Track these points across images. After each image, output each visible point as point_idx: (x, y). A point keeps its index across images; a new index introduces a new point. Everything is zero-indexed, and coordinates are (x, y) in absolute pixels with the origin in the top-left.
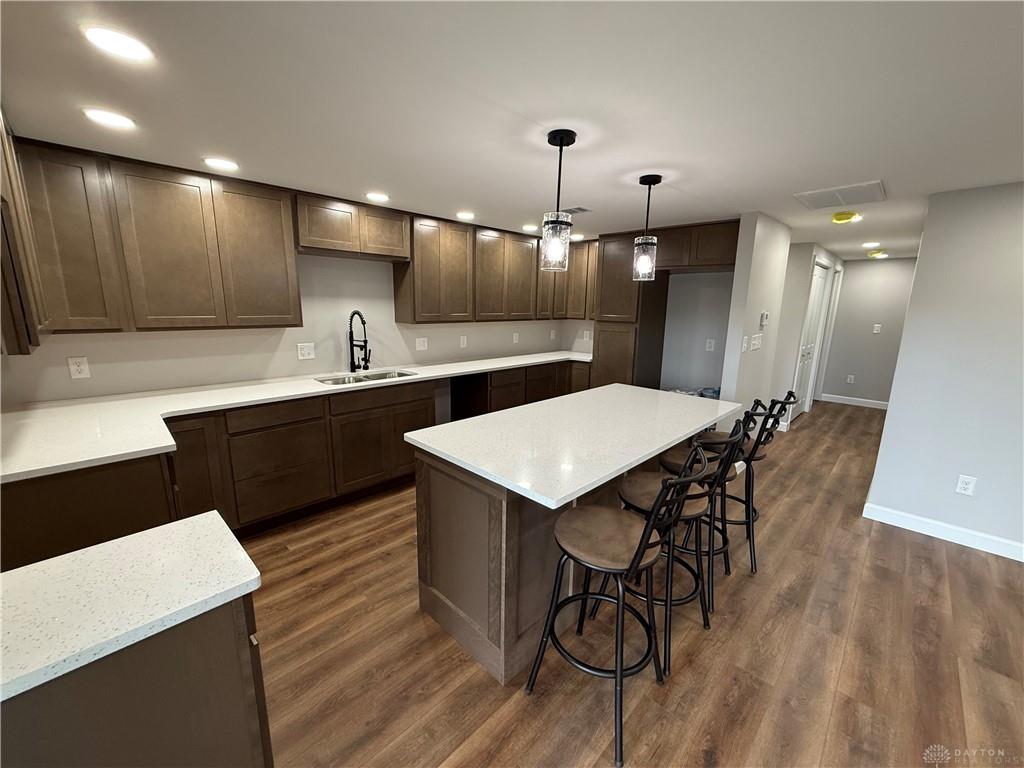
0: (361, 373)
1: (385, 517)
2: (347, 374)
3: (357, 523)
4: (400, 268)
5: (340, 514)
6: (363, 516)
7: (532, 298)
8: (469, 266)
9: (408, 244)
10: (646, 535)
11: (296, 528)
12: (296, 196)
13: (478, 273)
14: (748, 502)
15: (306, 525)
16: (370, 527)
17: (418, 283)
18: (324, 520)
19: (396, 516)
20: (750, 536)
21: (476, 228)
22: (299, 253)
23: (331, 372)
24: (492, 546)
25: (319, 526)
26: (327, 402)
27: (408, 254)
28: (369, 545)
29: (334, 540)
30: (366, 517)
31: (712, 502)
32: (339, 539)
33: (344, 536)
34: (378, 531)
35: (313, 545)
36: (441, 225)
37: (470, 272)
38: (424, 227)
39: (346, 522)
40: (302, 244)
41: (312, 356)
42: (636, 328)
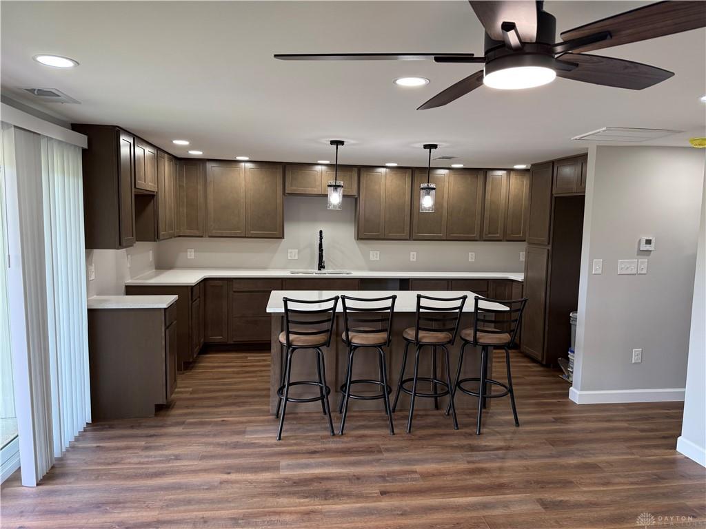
2: (315, 271)
7: (477, 222)
9: (356, 186)
12: (285, 166)
17: (362, 212)
21: (414, 169)
22: (286, 196)
23: (307, 269)
26: (284, 282)
27: (355, 193)
36: (383, 170)
37: (408, 203)
40: (287, 192)
41: (296, 258)
42: (548, 250)
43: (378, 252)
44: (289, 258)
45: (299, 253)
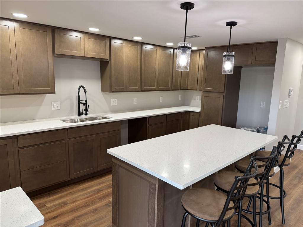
0: (83, 117)
1: (94, 191)
2: (76, 117)
3: (80, 194)
4: (104, 64)
5: (72, 189)
6: (83, 190)
7: (170, 79)
8: (139, 63)
9: (108, 52)
10: (227, 204)
11: (49, 195)
12: (54, 29)
13: (143, 67)
14: (281, 187)
15: (54, 194)
16: (86, 196)
17: (113, 72)
18: (64, 192)
19: (99, 190)
20: (282, 205)
21: (142, 44)
22: (54, 57)
23: (68, 116)
24: (150, 207)
25: (61, 195)
26: (67, 132)
27: (108, 57)
28: (86, 205)
29: (68, 202)
30: (85, 191)
31: (261, 187)
32: (72, 201)
33: (74, 200)
34: (91, 198)
35: (59, 204)
36: (125, 42)
37: (139, 66)
38: (116, 43)
39: (75, 193)
40: (56, 53)
41: (59, 108)
42: (224, 95)
43: (116, 100)
44: (53, 109)
45: (61, 104)
